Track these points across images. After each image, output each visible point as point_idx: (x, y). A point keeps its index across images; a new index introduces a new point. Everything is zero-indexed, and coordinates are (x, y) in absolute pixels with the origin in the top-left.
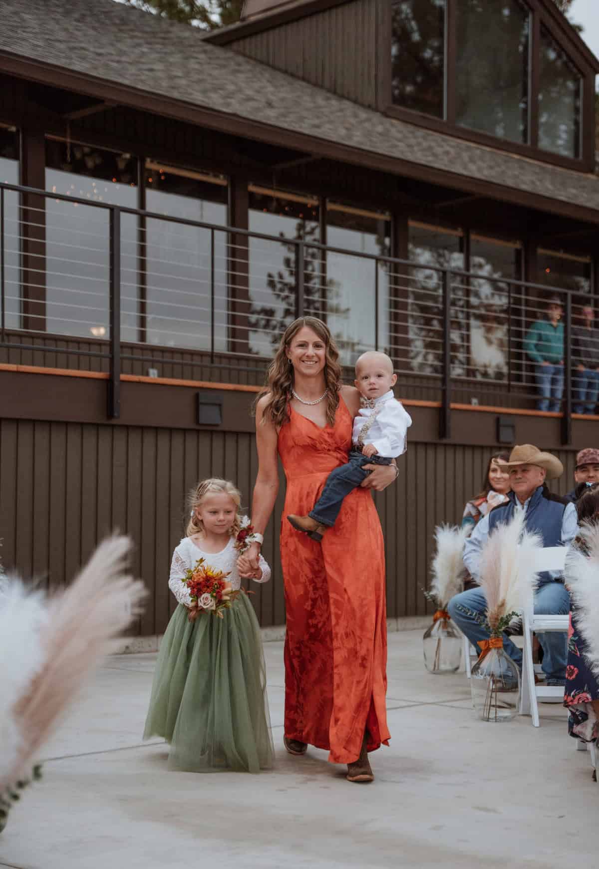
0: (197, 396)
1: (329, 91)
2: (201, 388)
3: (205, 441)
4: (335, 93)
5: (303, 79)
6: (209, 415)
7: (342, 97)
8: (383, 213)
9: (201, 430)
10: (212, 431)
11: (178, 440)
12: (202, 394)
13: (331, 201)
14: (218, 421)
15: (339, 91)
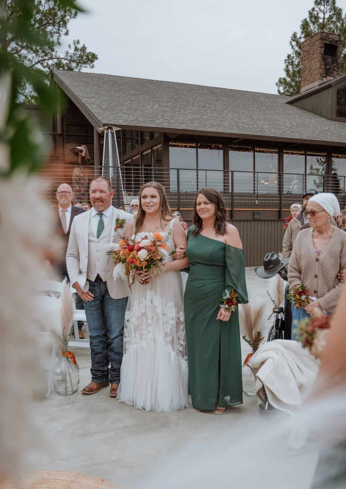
0: (253, 212)
1: (319, 115)
2: (255, 210)
3: (256, 223)
4: (320, 115)
5: (312, 112)
6: (257, 217)
7: (322, 116)
8: (324, 153)
9: (254, 220)
10: (258, 220)
11: (249, 223)
12: (255, 212)
13: (308, 152)
14: (259, 218)
15: (321, 115)
